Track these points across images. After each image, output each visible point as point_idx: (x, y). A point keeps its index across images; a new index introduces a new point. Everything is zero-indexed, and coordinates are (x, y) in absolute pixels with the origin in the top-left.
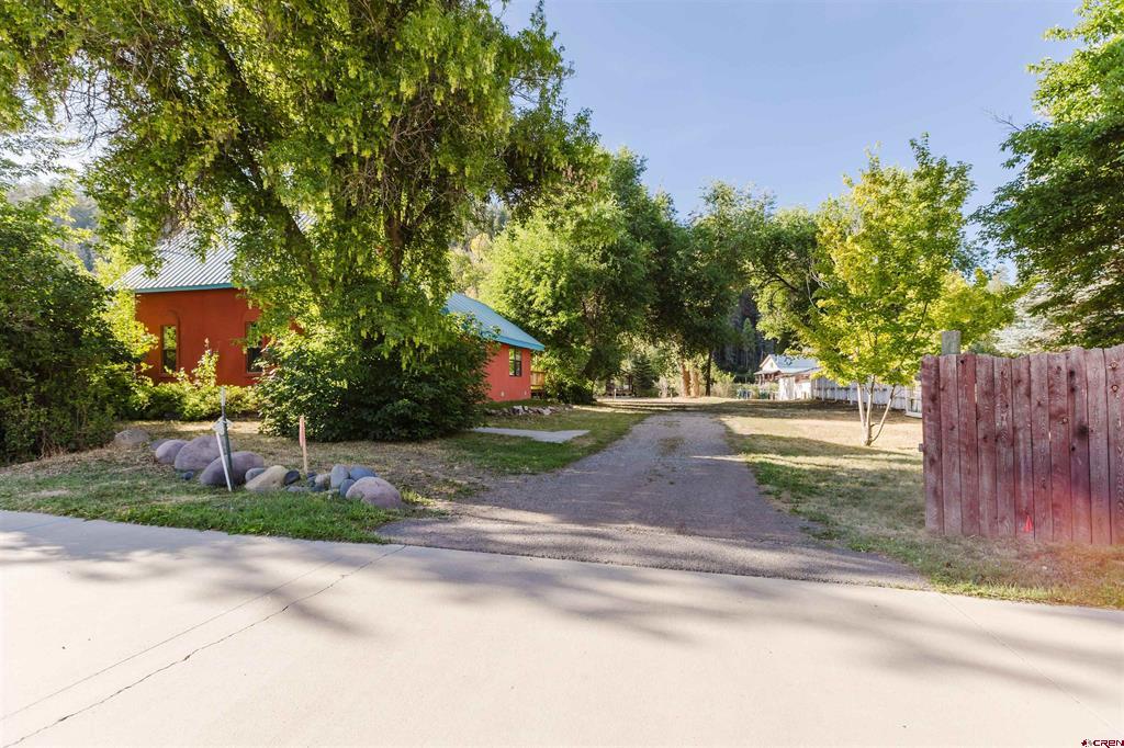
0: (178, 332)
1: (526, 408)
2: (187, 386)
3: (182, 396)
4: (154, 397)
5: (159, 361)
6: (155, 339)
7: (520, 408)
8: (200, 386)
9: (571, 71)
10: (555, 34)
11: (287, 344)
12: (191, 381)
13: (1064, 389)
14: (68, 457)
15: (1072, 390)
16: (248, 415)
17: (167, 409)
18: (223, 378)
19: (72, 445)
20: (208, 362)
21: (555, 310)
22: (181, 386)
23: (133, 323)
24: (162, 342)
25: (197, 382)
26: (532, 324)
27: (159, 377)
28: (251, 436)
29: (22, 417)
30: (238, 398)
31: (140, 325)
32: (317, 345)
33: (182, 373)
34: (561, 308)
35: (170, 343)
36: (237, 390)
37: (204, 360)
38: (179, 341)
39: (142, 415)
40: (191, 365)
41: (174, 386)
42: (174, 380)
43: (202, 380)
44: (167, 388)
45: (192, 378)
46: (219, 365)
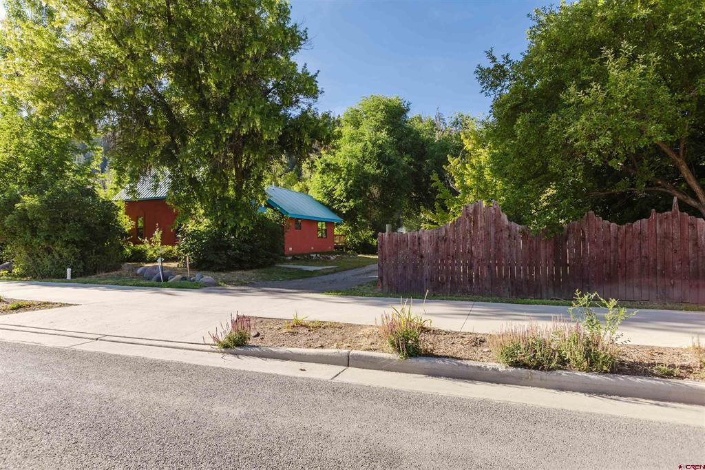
0: (144, 219)
1: (318, 255)
2: (148, 246)
3: (146, 251)
4: (133, 251)
5: (136, 234)
6: (134, 223)
7: (314, 255)
8: (153, 246)
9: (322, 92)
10: (318, 71)
11: (190, 226)
12: (150, 244)
13: (417, 243)
14: (106, 274)
15: (419, 244)
16: (175, 259)
17: (140, 257)
18: (165, 241)
19: (107, 270)
20: (157, 235)
21: (348, 199)
22: (146, 246)
23: (124, 216)
24: (137, 223)
25: (153, 244)
26: (335, 207)
27: (136, 242)
28: (174, 268)
29: (91, 258)
30: (171, 251)
31: (127, 217)
32: (201, 228)
33: (146, 240)
34: (351, 198)
35: (140, 225)
36: (170, 247)
37: (156, 233)
38: (144, 223)
39: (129, 260)
40: (150, 235)
41: (142, 246)
42: (142, 243)
43: (155, 243)
44: (140, 247)
45: (150, 242)
46: (163, 236)
